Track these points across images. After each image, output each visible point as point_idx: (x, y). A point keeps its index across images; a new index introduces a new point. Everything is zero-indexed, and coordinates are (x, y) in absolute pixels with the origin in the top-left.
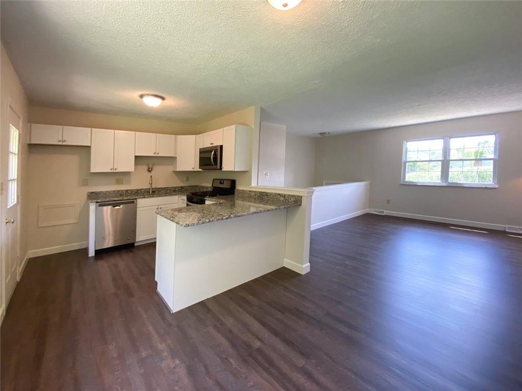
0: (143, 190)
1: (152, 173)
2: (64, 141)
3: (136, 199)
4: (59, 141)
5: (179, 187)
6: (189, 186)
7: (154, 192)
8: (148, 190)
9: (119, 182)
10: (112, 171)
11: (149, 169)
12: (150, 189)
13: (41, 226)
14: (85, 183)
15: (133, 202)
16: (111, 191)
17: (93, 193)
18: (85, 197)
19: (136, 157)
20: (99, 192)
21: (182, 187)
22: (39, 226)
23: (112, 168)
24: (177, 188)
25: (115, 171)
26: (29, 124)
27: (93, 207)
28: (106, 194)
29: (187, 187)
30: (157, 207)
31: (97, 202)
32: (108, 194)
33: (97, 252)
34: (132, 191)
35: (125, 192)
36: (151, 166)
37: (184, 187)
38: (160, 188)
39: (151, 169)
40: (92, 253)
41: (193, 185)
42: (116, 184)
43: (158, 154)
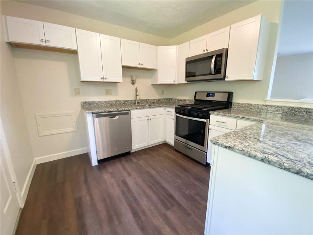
0: (129, 102)
1: (136, 85)
2: (47, 41)
3: (129, 110)
4: (42, 40)
5: (156, 100)
6: (165, 99)
7: (139, 104)
8: (134, 102)
9: (108, 93)
10: (102, 80)
11: (133, 81)
12: (135, 100)
13: (42, 134)
14: (77, 93)
15: (128, 113)
16: (102, 101)
17: (86, 102)
18: (79, 107)
19: (123, 67)
20: (91, 102)
21: (159, 100)
22: (40, 135)
23: (102, 77)
24: (156, 101)
25: (105, 81)
26: (3, 16)
27: (89, 118)
28: (98, 104)
29: (163, 99)
30: (147, 118)
31: (93, 113)
32: (100, 104)
33: (99, 161)
34: (120, 102)
35: (114, 103)
36: (134, 78)
37: (161, 99)
38: (143, 100)
39: (135, 82)
40: (95, 163)
41: (167, 98)
42: (106, 95)
43: (142, 65)
